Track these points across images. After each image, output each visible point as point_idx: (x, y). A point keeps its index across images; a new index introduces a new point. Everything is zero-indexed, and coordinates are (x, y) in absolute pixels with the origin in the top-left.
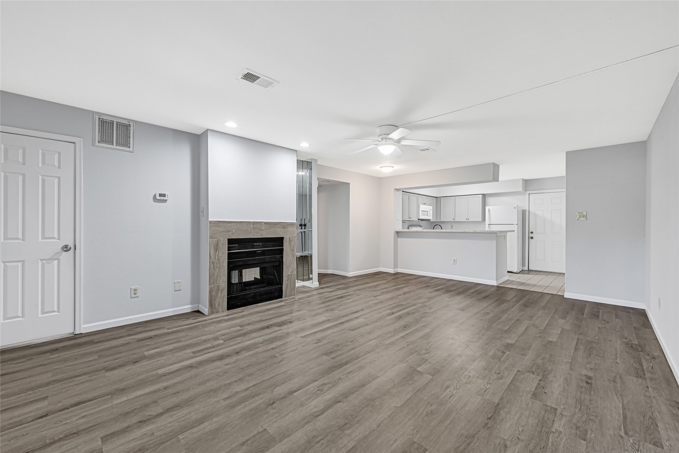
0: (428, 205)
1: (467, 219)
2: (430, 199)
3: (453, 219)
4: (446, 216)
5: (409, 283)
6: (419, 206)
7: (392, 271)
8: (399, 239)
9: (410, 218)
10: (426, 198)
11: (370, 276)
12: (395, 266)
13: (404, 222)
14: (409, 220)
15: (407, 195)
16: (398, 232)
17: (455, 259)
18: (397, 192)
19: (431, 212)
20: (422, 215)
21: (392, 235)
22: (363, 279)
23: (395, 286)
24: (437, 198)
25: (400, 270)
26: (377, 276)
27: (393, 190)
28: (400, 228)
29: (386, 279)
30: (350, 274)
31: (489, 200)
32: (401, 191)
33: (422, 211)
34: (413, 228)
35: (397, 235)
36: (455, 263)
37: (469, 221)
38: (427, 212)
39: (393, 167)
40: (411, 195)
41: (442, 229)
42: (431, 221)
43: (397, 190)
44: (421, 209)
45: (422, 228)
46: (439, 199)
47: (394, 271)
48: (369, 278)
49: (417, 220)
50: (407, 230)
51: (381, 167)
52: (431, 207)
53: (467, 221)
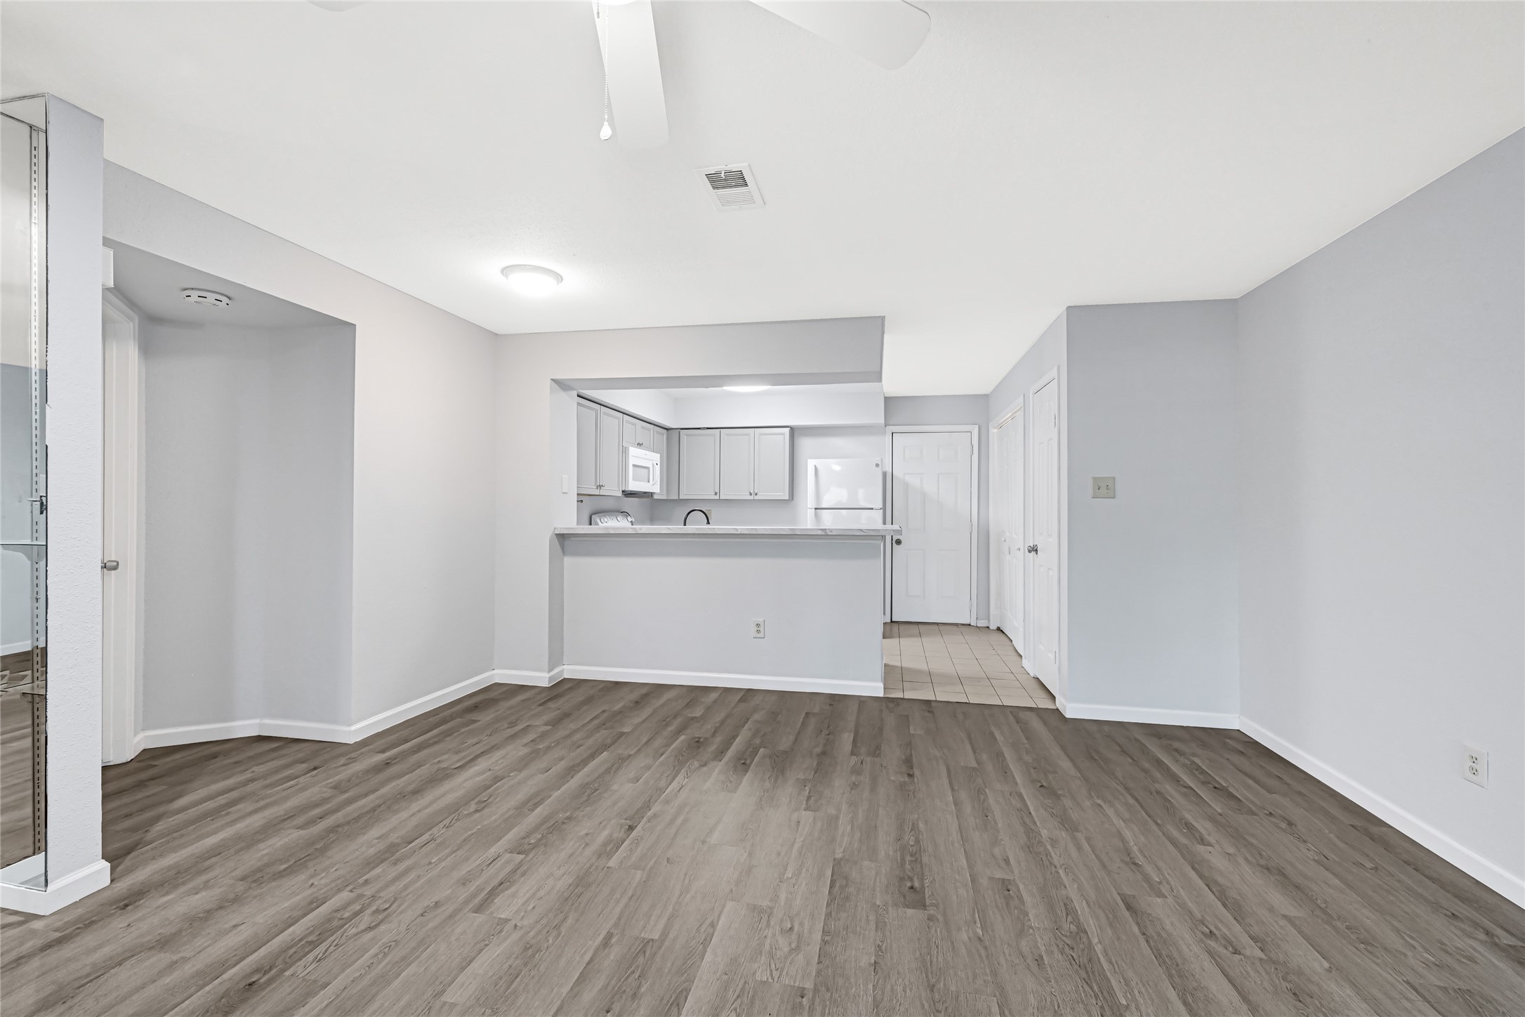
0: (648, 449)
1: (751, 494)
2: (652, 431)
3: (716, 494)
4: (696, 487)
5: (623, 734)
6: (625, 451)
7: (541, 678)
8: (568, 560)
9: (600, 487)
10: (643, 428)
11: (452, 718)
12: (555, 658)
13: (581, 498)
14: (597, 492)
15: (590, 412)
16: (562, 538)
17: (760, 620)
18: (563, 395)
19: (658, 468)
20: (634, 479)
21: (543, 546)
22: (420, 748)
23: (572, 770)
24: (670, 432)
25: (571, 671)
26: (485, 717)
27: (549, 382)
28: (569, 520)
29: (525, 730)
30: (352, 732)
31: (805, 444)
32: (575, 393)
33: (634, 465)
34: (606, 520)
35: (560, 550)
36: (759, 635)
37: (756, 498)
38: (647, 470)
39: (559, 278)
40: (605, 413)
41: (708, 523)
42: (656, 497)
43: (561, 385)
44: (632, 461)
45: (630, 519)
46: (675, 433)
47: (551, 679)
48: (448, 733)
49: (620, 494)
50: (586, 529)
51: (506, 271)
52: (656, 457)
53: (751, 498)
